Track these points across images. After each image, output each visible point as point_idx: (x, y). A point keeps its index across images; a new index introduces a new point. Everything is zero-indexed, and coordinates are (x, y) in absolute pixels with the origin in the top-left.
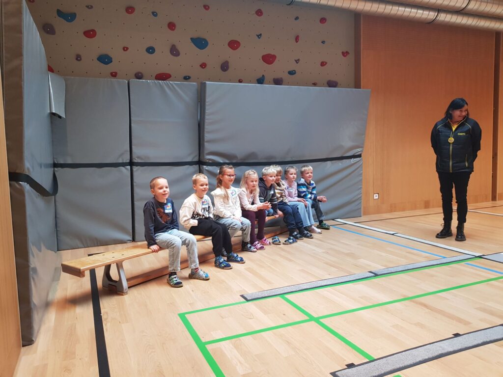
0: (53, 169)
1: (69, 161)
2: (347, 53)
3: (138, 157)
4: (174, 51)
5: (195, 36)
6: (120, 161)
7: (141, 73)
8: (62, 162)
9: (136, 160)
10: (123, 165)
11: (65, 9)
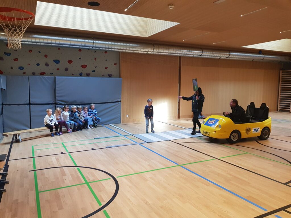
0: (2, 106)
1: (8, 103)
2: (116, 64)
3: (32, 102)
4: (47, 65)
5: (55, 59)
6: (26, 103)
7: (34, 73)
8: (5, 103)
9: (31, 103)
10: (27, 104)
11: (7, 52)
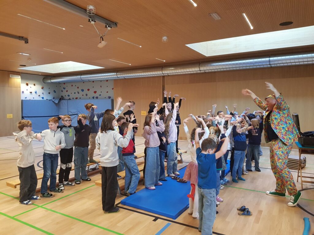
4: (78, 93)
5: (82, 89)
7: (73, 98)
11: (64, 87)
